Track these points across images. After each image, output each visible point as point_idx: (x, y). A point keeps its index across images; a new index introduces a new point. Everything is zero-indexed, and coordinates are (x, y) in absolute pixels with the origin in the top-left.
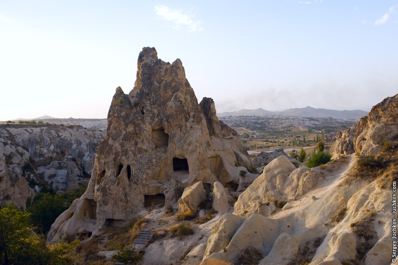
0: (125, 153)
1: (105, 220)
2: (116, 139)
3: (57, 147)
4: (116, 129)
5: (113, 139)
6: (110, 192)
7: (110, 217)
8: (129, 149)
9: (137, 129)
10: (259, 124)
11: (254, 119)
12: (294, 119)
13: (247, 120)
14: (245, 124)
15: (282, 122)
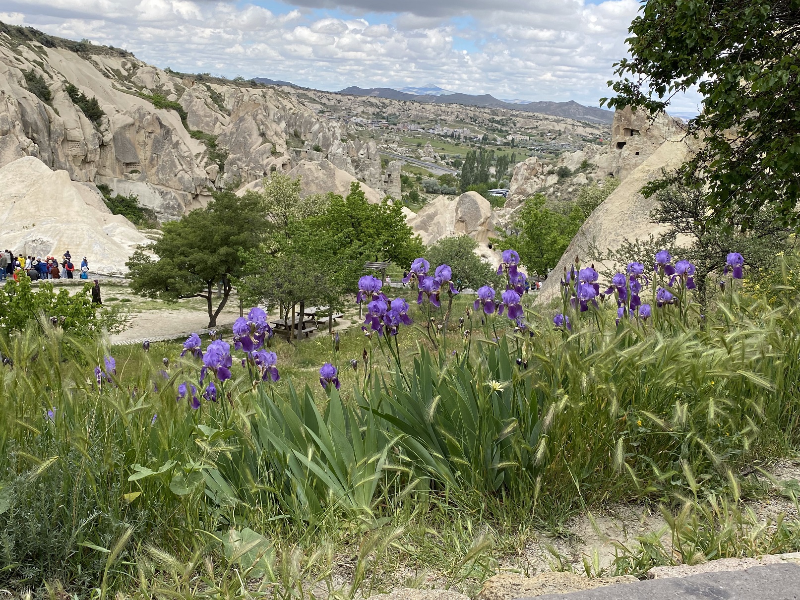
3: (289, 125)
10: (498, 122)
11: (488, 113)
12: (558, 121)
13: (477, 114)
14: (475, 121)
15: (538, 124)
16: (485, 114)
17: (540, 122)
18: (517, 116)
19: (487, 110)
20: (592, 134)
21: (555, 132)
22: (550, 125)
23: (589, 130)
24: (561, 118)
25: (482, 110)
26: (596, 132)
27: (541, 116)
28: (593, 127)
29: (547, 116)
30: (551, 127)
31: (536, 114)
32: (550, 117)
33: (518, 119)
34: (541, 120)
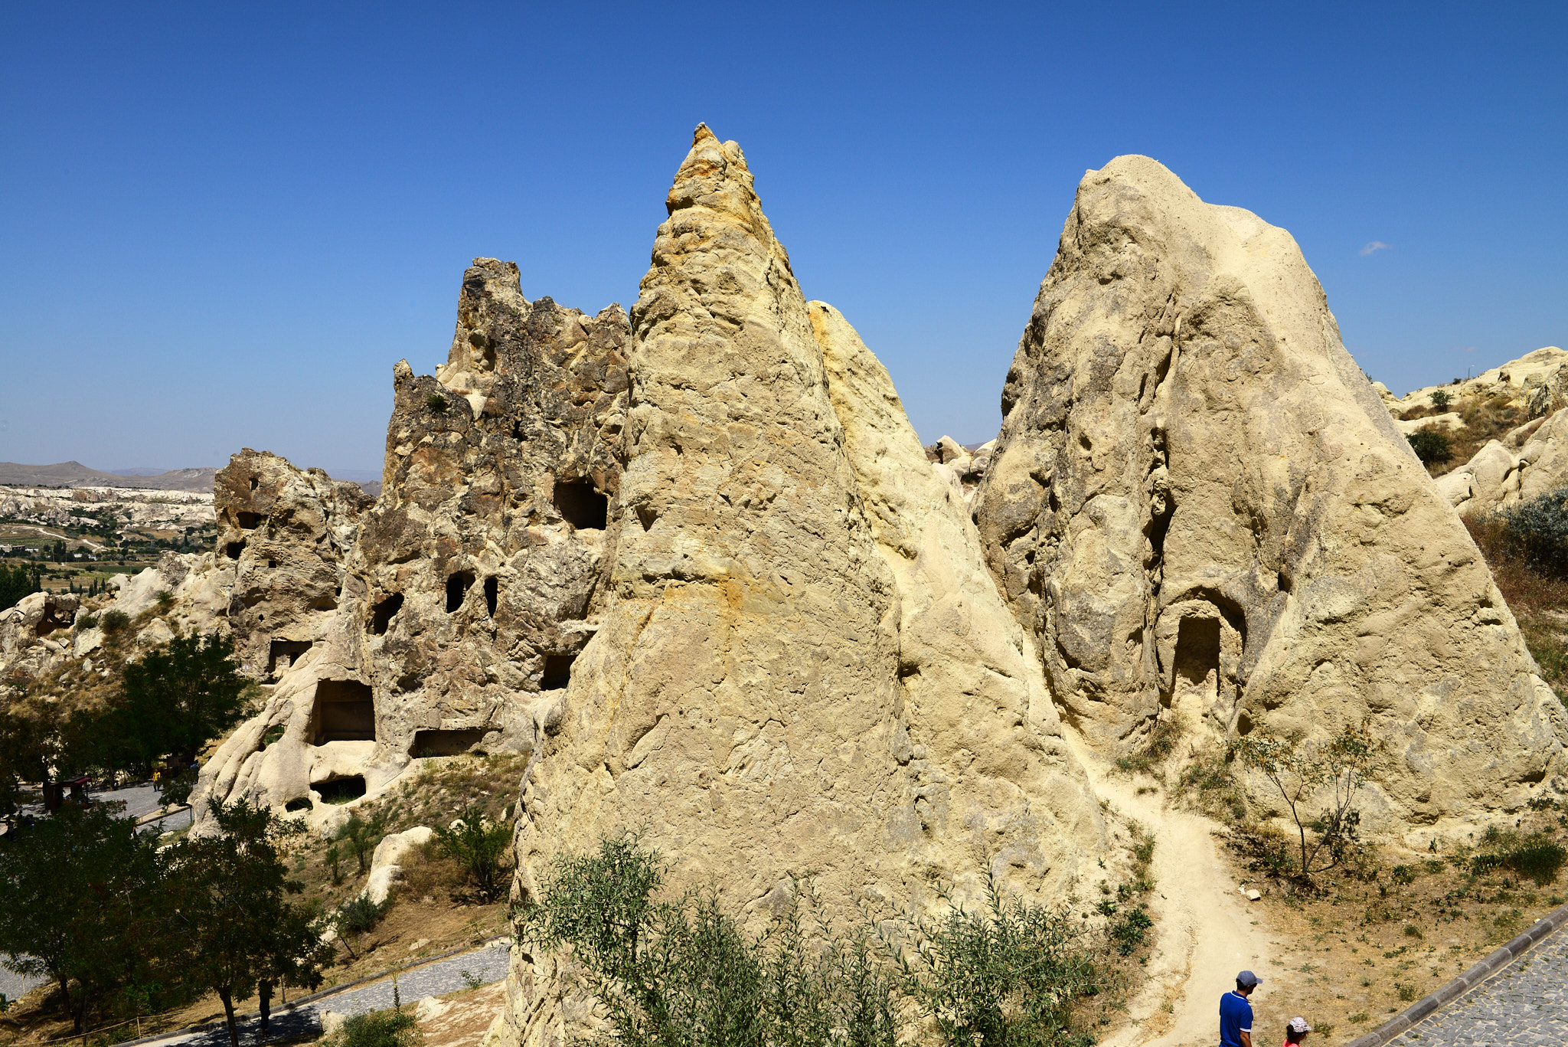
0: (474, 544)
1: (414, 733)
2: (432, 508)
4: (430, 479)
5: (421, 505)
6: (431, 653)
7: (431, 726)
8: (484, 534)
9: (506, 481)
11: (68, 499)
13: (43, 501)
14: (39, 516)
15: (179, 512)
16: (61, 501)
18: (133, 499)
19: (65, 493)
22: (202, 511)
29: (194, 496)
32: (202, 497)
33: (137, 505)
34: (186, 503)
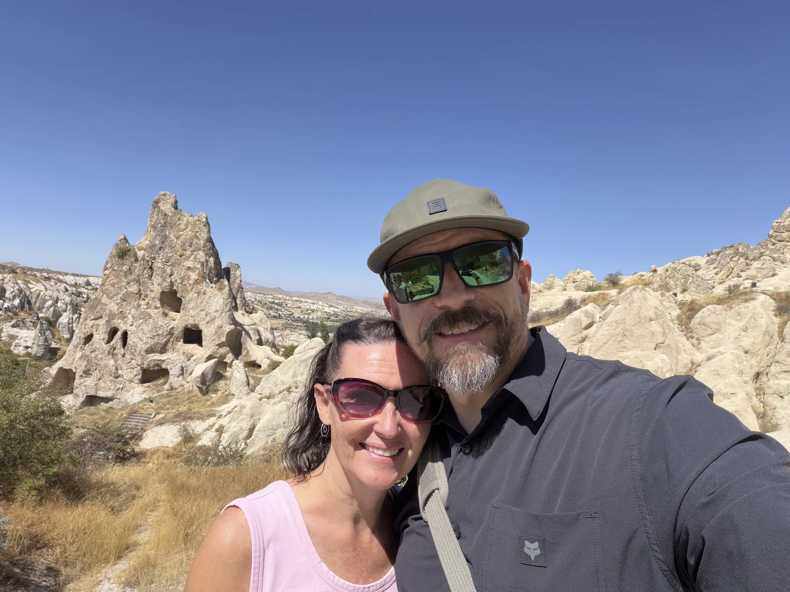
0: (123, 315)
1: (85, 396)
2: (112, 298)
5: (108, 296)
6: (96, 361)
7: (92, 393)
8: (128, 311)
9: (142, 288)
10: (277, 304)
11: (272, 298)
12: (313, 304)
14: (261, 303)
17: (303, 304)
20: (334, 311)
21: (311, 310)
23: (332, 309)
24: (315, 302)
25: (267, 296)
26: (336, 310)
27: (303, 300)
28: (335, 307)
30: (309, 307)
31: (301, 299)
